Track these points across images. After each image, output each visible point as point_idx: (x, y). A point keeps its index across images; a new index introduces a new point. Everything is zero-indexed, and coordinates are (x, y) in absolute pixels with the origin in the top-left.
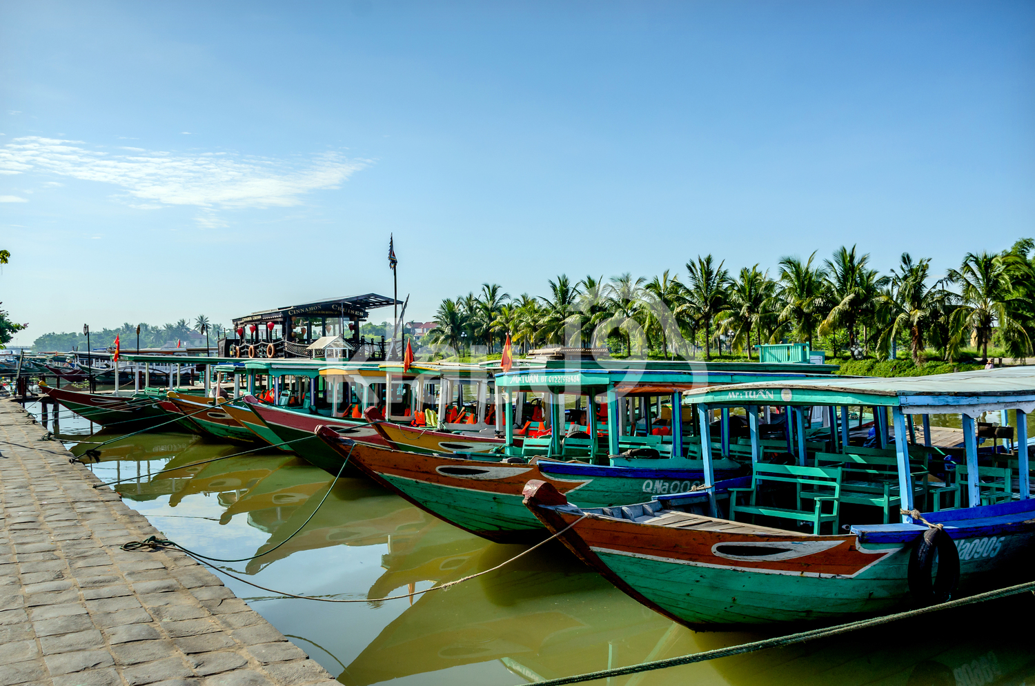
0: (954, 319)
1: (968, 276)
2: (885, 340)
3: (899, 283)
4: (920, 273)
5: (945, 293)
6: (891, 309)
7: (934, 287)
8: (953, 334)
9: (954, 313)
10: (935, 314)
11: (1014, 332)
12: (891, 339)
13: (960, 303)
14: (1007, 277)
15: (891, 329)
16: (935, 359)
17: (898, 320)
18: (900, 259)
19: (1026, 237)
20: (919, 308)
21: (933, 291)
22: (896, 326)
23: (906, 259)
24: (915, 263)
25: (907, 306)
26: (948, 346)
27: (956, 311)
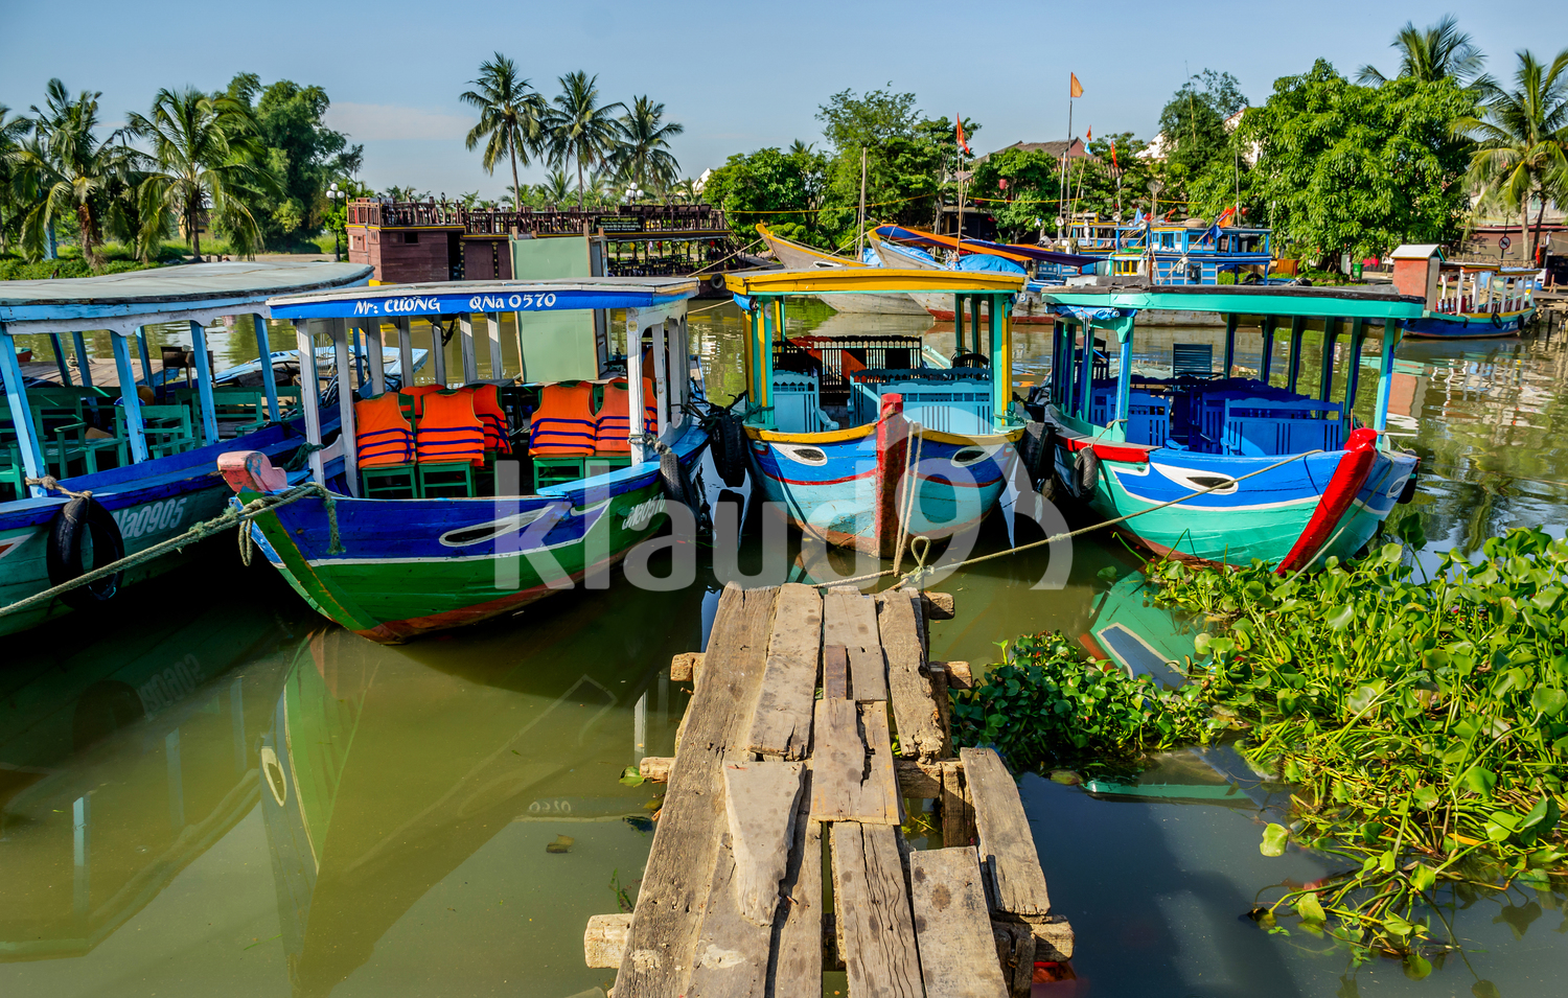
0: (146, 194)
1: (164, 127)
2: (35, 228)
3: (50, 132)
4: (84, 117)
5: (129, 152)
6: (39, 174)
7: (110, 141)
8: (145, 219)
9: (144, 184)
10: (115, 186)
11: (236, 216)
12: (45, 226)
13: (154, 170)
14: (220, 132)
15: (43, 209)
16: (123, 257)
17: (53, 192)
18: (45, 89)
19: (249, 71)
20: (88, 175)
21: (108, 147)
22: (50, 204)
23: (57, 90)
24: (74, 98)
25: (69, 173)
26: (139, 237)
27: (146, 181)
